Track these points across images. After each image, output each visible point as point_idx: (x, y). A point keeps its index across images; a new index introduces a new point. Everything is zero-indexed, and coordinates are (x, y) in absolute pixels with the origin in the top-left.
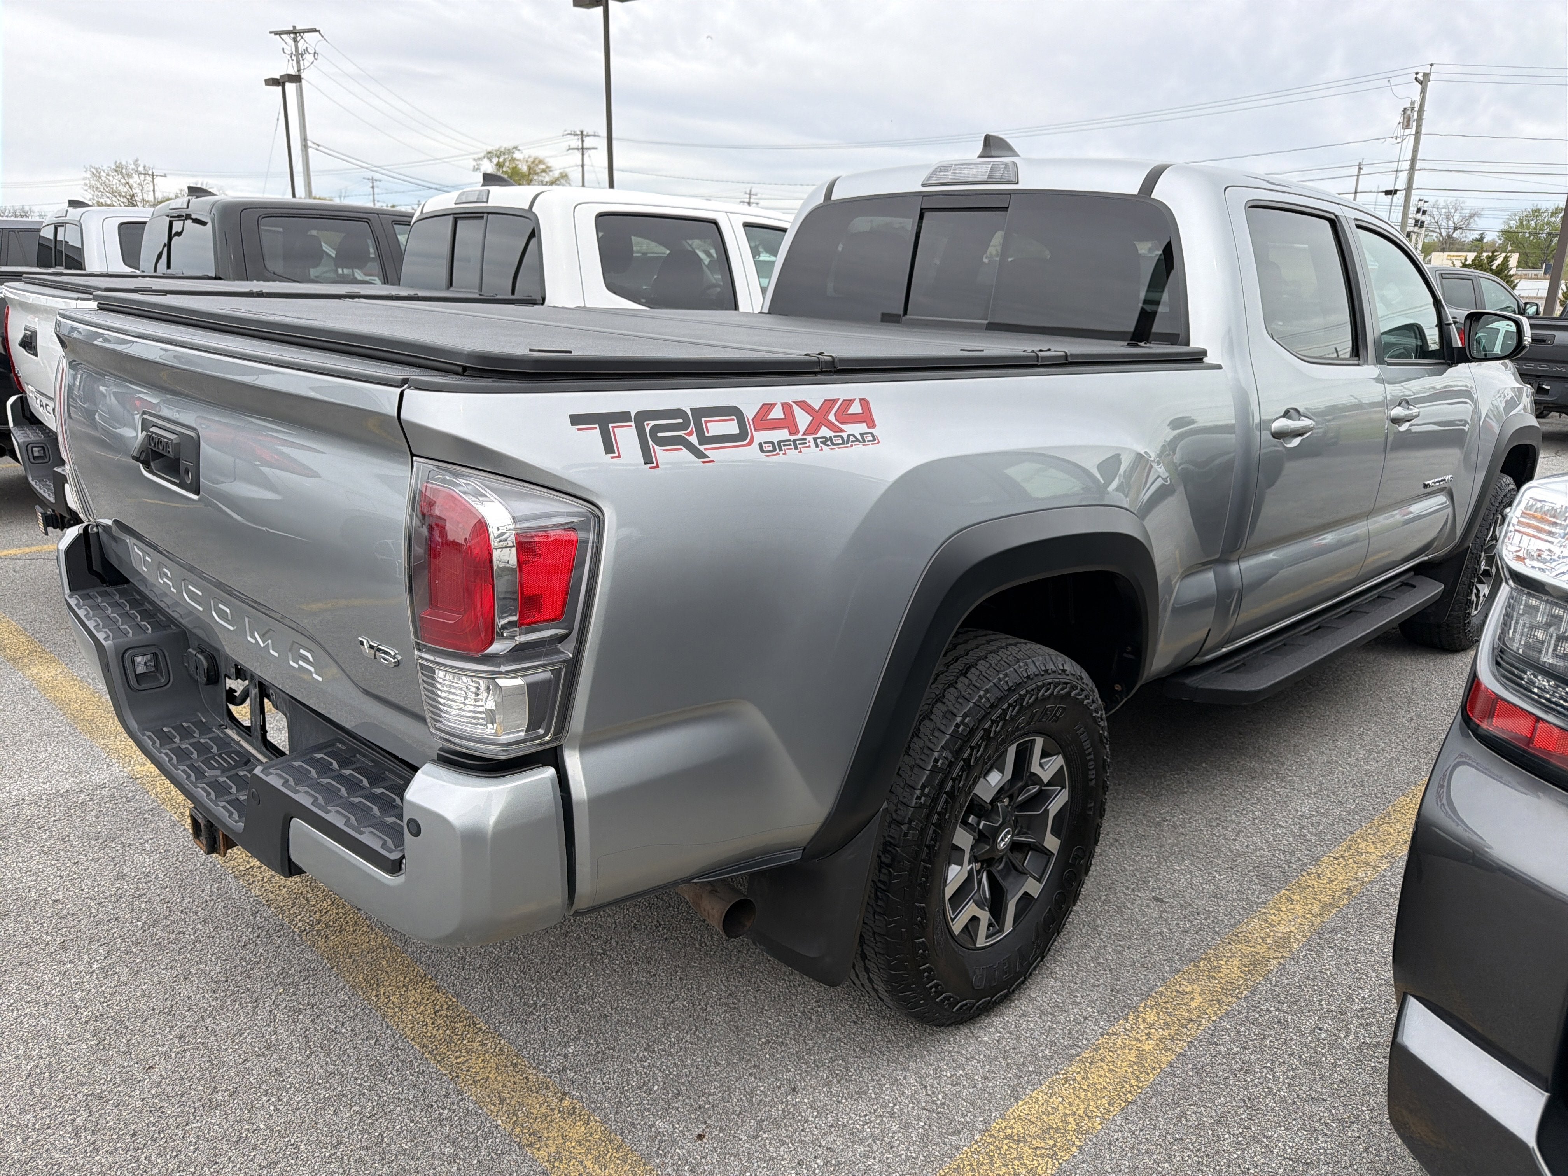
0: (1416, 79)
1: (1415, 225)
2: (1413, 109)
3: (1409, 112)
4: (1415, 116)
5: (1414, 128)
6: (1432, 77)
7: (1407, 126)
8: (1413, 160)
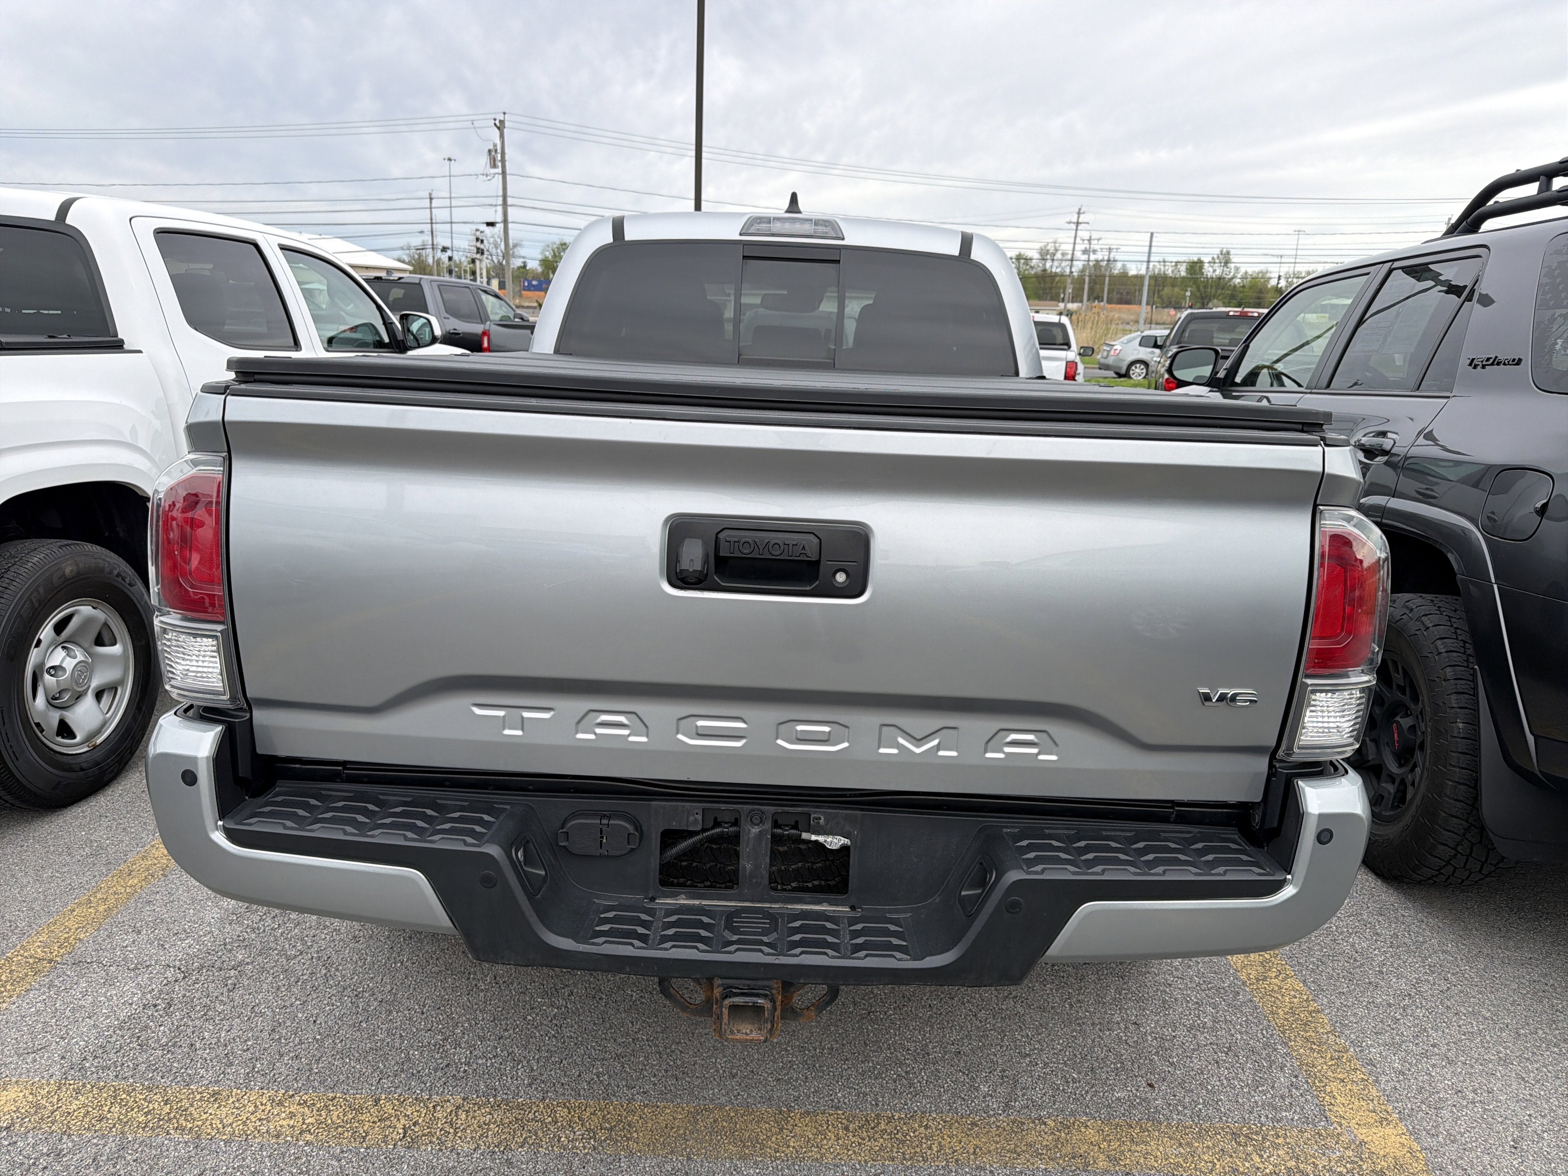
0: (495, 124)
1: (478, 252)
2: (496, 151)
3: (493, 153)
4: (499, 158)
5: (500, 168)
6: (507, 124)
7: (494, 166)
8: (505, 197)
